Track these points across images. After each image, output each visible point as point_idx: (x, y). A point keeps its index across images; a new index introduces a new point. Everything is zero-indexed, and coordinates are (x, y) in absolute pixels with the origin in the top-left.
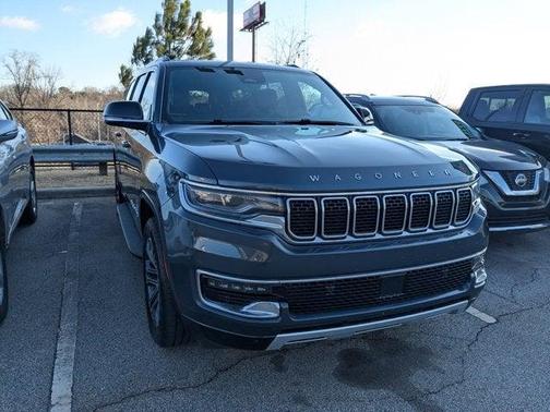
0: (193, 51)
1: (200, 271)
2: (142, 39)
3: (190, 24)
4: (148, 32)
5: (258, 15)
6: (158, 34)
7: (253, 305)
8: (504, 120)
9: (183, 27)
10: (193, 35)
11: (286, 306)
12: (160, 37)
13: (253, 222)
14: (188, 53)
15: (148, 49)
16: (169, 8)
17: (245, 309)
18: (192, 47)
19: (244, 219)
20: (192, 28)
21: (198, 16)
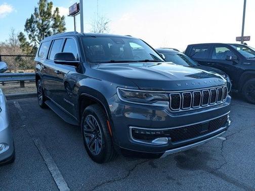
0: (55, 26)
1: (131, 127)
2: (29, 20)
3: (52, 13)
4: (32, 16)
5: (76, 9)
6: (36, 17)
7: (156, 139)
8: (204, 58)
9: (49, 14)
10: (55, 19)
11: (170, 138)
12: (38, 19)
13: (155, 104)
14: (52, 27)
15: (33, 25)
16: (42, 5)
17: (153, 141)
18: (54, 24)
19: (151, 103)
20: (54, 15)
21: (57, 9)
